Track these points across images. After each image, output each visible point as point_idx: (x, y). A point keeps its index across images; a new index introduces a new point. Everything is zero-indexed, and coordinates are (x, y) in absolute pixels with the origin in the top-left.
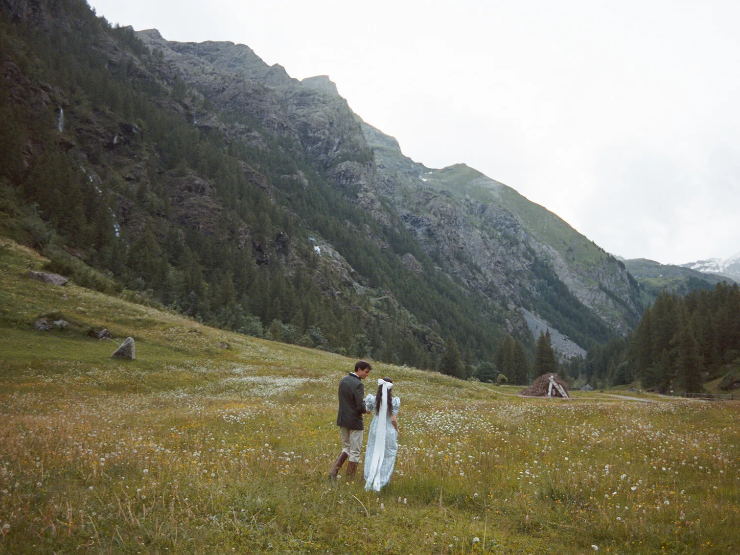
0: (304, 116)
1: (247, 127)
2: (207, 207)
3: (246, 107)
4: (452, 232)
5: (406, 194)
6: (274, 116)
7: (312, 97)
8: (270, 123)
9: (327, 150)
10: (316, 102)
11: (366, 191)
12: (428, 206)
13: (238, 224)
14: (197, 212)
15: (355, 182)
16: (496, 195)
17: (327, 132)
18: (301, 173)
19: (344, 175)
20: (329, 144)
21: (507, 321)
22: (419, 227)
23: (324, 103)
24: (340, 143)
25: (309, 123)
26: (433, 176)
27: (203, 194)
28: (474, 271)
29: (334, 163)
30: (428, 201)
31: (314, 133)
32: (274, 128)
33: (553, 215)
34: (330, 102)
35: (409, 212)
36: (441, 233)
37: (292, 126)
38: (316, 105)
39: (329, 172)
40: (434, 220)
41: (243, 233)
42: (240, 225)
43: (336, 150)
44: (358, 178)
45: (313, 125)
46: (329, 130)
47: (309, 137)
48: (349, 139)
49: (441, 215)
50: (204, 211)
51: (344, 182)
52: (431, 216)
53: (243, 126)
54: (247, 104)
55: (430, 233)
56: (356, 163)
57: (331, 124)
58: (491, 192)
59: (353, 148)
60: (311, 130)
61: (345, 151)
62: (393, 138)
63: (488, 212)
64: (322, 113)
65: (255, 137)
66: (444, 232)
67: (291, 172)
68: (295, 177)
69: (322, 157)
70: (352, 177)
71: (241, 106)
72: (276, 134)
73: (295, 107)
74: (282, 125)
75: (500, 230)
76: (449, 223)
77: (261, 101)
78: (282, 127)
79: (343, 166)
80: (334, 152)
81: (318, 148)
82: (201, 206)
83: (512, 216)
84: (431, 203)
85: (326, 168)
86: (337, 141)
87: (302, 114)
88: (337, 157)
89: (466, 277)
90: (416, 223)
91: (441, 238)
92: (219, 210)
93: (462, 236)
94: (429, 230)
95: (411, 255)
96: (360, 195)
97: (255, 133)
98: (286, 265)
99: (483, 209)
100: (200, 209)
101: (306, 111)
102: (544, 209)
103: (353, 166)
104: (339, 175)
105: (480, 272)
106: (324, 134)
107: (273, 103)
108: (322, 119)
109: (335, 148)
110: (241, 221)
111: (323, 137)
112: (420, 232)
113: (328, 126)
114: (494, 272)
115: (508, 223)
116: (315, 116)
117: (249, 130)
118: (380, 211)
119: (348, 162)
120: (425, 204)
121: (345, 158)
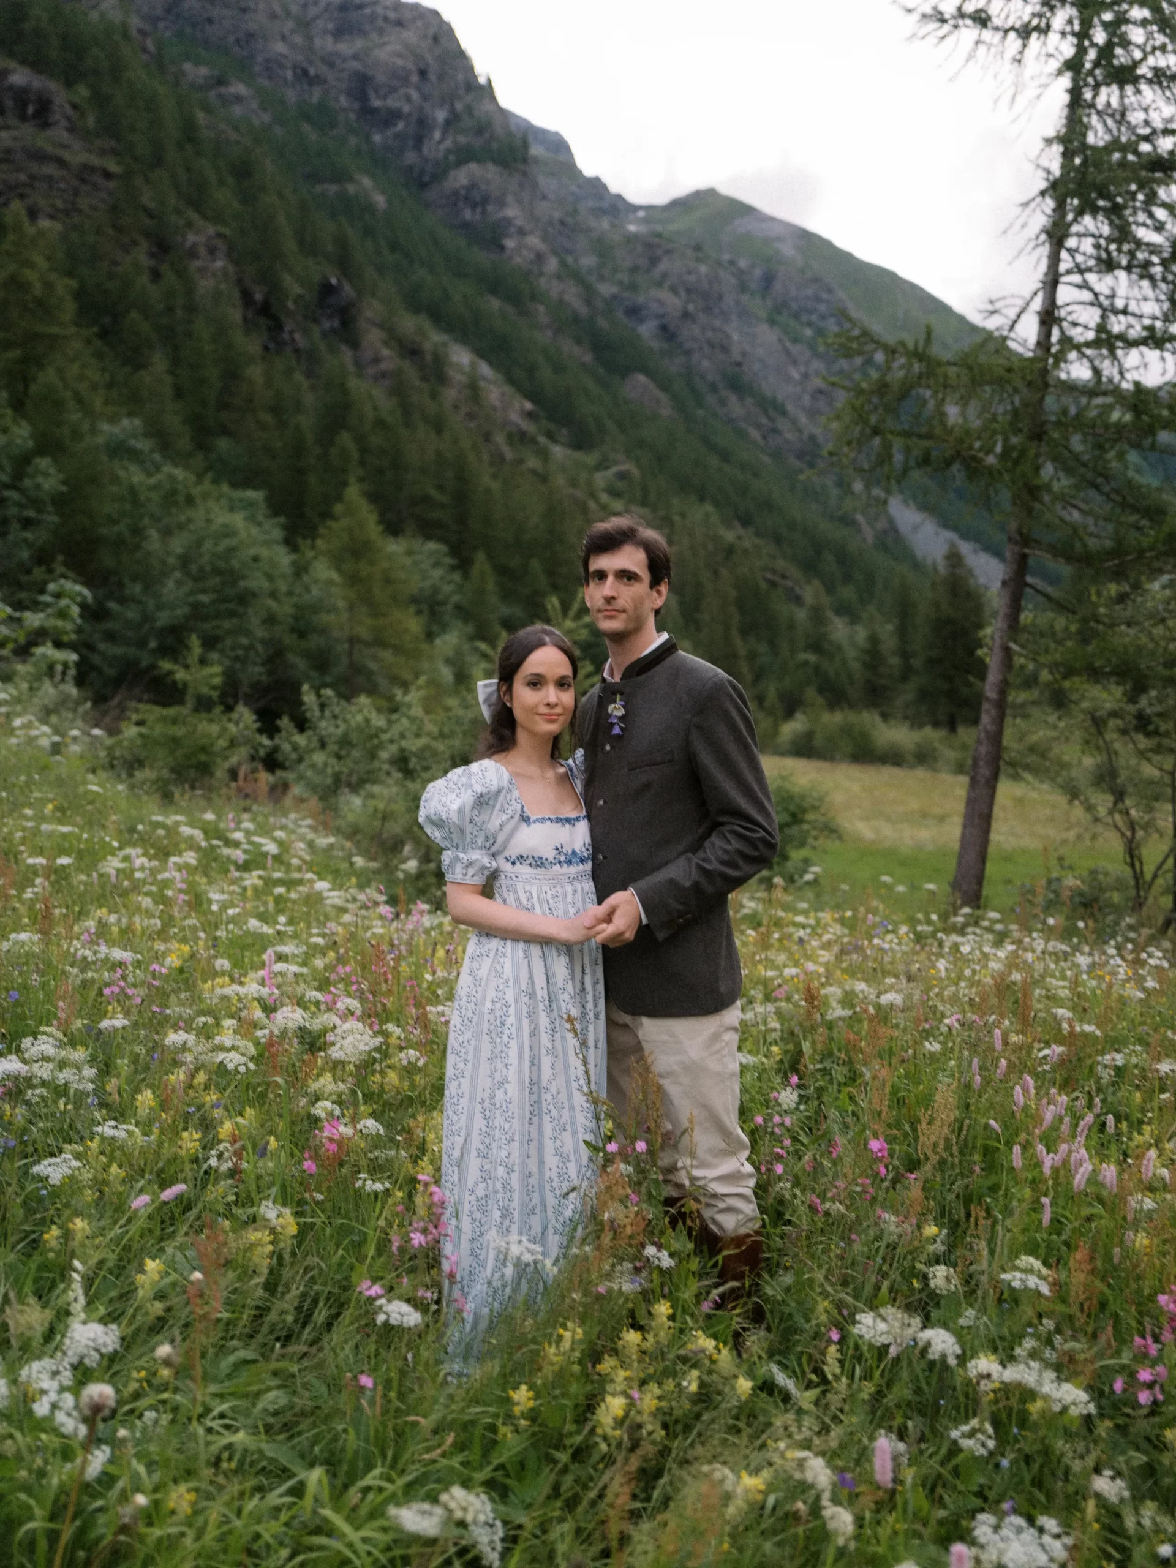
0: (355, 57)
1: (216, 73)
2: (61, 162)
3: (209, 29)
4: (714, 330)
5: (602, 249)
6: (280, 48)
7: (368, 11)
8: (272, 66)
9: (419, 140)
10: (380, 23)
11: (522, 232)
12: (657, 273)
13: (181, 222)
14: (23, 177)
15: (495, 213)
16: (788, 250)
17: (415, 95)
18: (366, 182)
19: (466, 199)
20: (423, 124)
21: (859, 517)
22: (641, 321)
23: (400, 23)
24: (448, 123)
25: (370, 73)
26: (646, 221)
27: (46, 125)
28: (772, 412)
29: (440, 172)
30: (654, 261)
31: (385, 98)
32: (285, 80)
33: (914, 287)
34: (414, 20)
35: (615, 290)
36: (690, 333)
37: (331, 76)
38: (381, 32)
39: (431, 194)
40: (673, 303)
41: (202, 251)
42: (189, 225)
43: (440, 142)
44: (501, 203)
45: (381, 78)
46: (418, 88)
47: (374, 111)
48: (469, 109)
49: (689, 291)
50: (49, 169)
51: (467, 215)
52: (665, 295)
53: (203, 71)
54: (210, 21)
55: (667, 332)
56: (491, 167)
57: (423, 73)
58: (777, 245)
59: (480, 130)
60: (376, 91)
61: (462, 140)
62: (557, 134)
63: (778, 286)
64: (398, 47)
65: (238, 99)
66: (697, 331)
67: (340, 176)
68: (351, 188)
69: (410, 157)
70: (485, 200)
71: (194, 25)
72: (291, 96)
73: (329, 39)
74: (305, 72)
75: (810, 324)
76: (708, 309)
77: (244, 10)
78: (303, 75)
79: (460, 178)
80: (438, 144)
81: (397, 136)
82: (41, 157)
83: (830, 291)
84: (663, 266)
85: (423, 186)
86: (441, 115)
87: (350, 52)
88: (446, 158)
89: (758, 426)
90: (634, 312)
91: (689, 345)
92: (108, 175)
93: (735, 337)
94: (664, 328)
95: (641, 378)
96: (510, 244)
97: (239, 88)
98: (360, 375)
99: (768, 280)
100: (35, 168)
101: (359, 44)
102: (892, 276)
103: (487, 174)
104: (457, 199)
105: (784, 413)
106: (409, 99)
107: (274, 16)
108: (399, 62)
109: (437, 135)
110: (194, 216)
111: (406, 109)
112: (647, 330)
113: (415, 78)
114: (813, 413)
115: (822, 308)
116: (383, 54)
117: (221, 81)
118: (559, 277)
119: (473, 166)
120: (648, 270)
121: (465, 156)
